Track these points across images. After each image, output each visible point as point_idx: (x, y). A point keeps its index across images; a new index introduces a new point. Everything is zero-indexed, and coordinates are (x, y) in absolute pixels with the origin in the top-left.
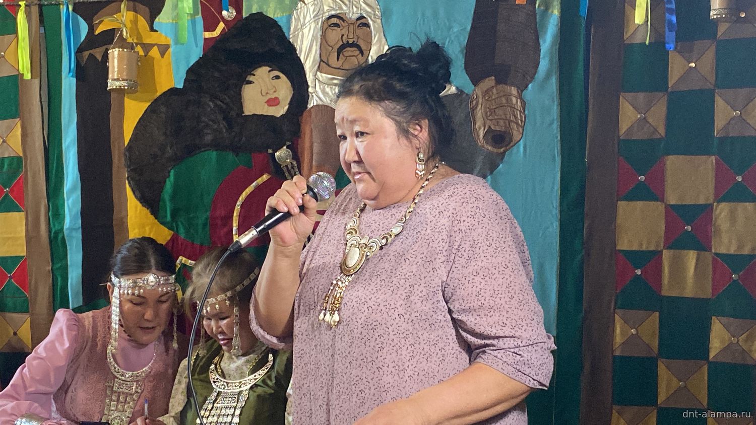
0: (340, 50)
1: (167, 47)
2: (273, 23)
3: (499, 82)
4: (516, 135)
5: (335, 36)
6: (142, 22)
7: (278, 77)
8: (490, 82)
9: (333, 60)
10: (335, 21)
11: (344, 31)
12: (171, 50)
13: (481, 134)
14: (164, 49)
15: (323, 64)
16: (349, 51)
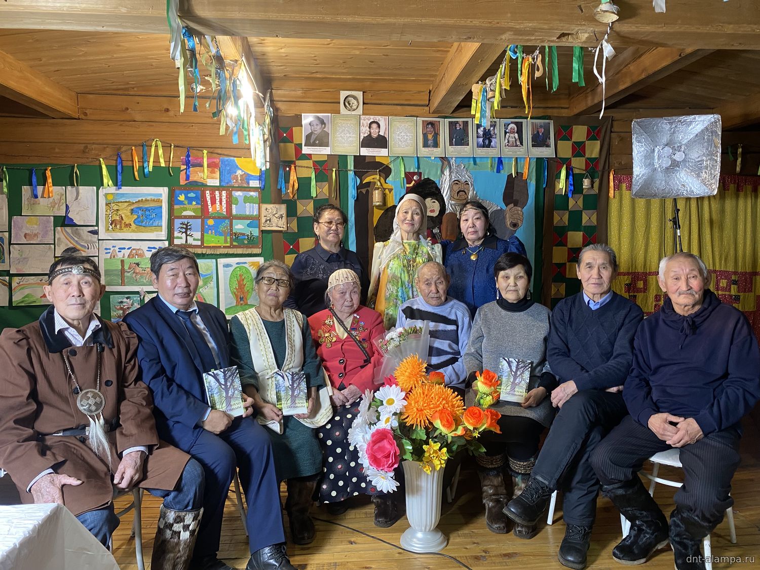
0: (458, 193)
1: (392, 189)
2: (434, 182)
3: (514, 206)
4: (520, 224)
5: (456, 188)
6: (382, 180)
7: (434, 202)
8: (512, 205)
9: (456, 197)
10: (457, 182)
11: (460, 186)
12: (393, 191)
13: (509, 224)
14: (390, 190)
15: (451, 197)
16: (461, 193)
